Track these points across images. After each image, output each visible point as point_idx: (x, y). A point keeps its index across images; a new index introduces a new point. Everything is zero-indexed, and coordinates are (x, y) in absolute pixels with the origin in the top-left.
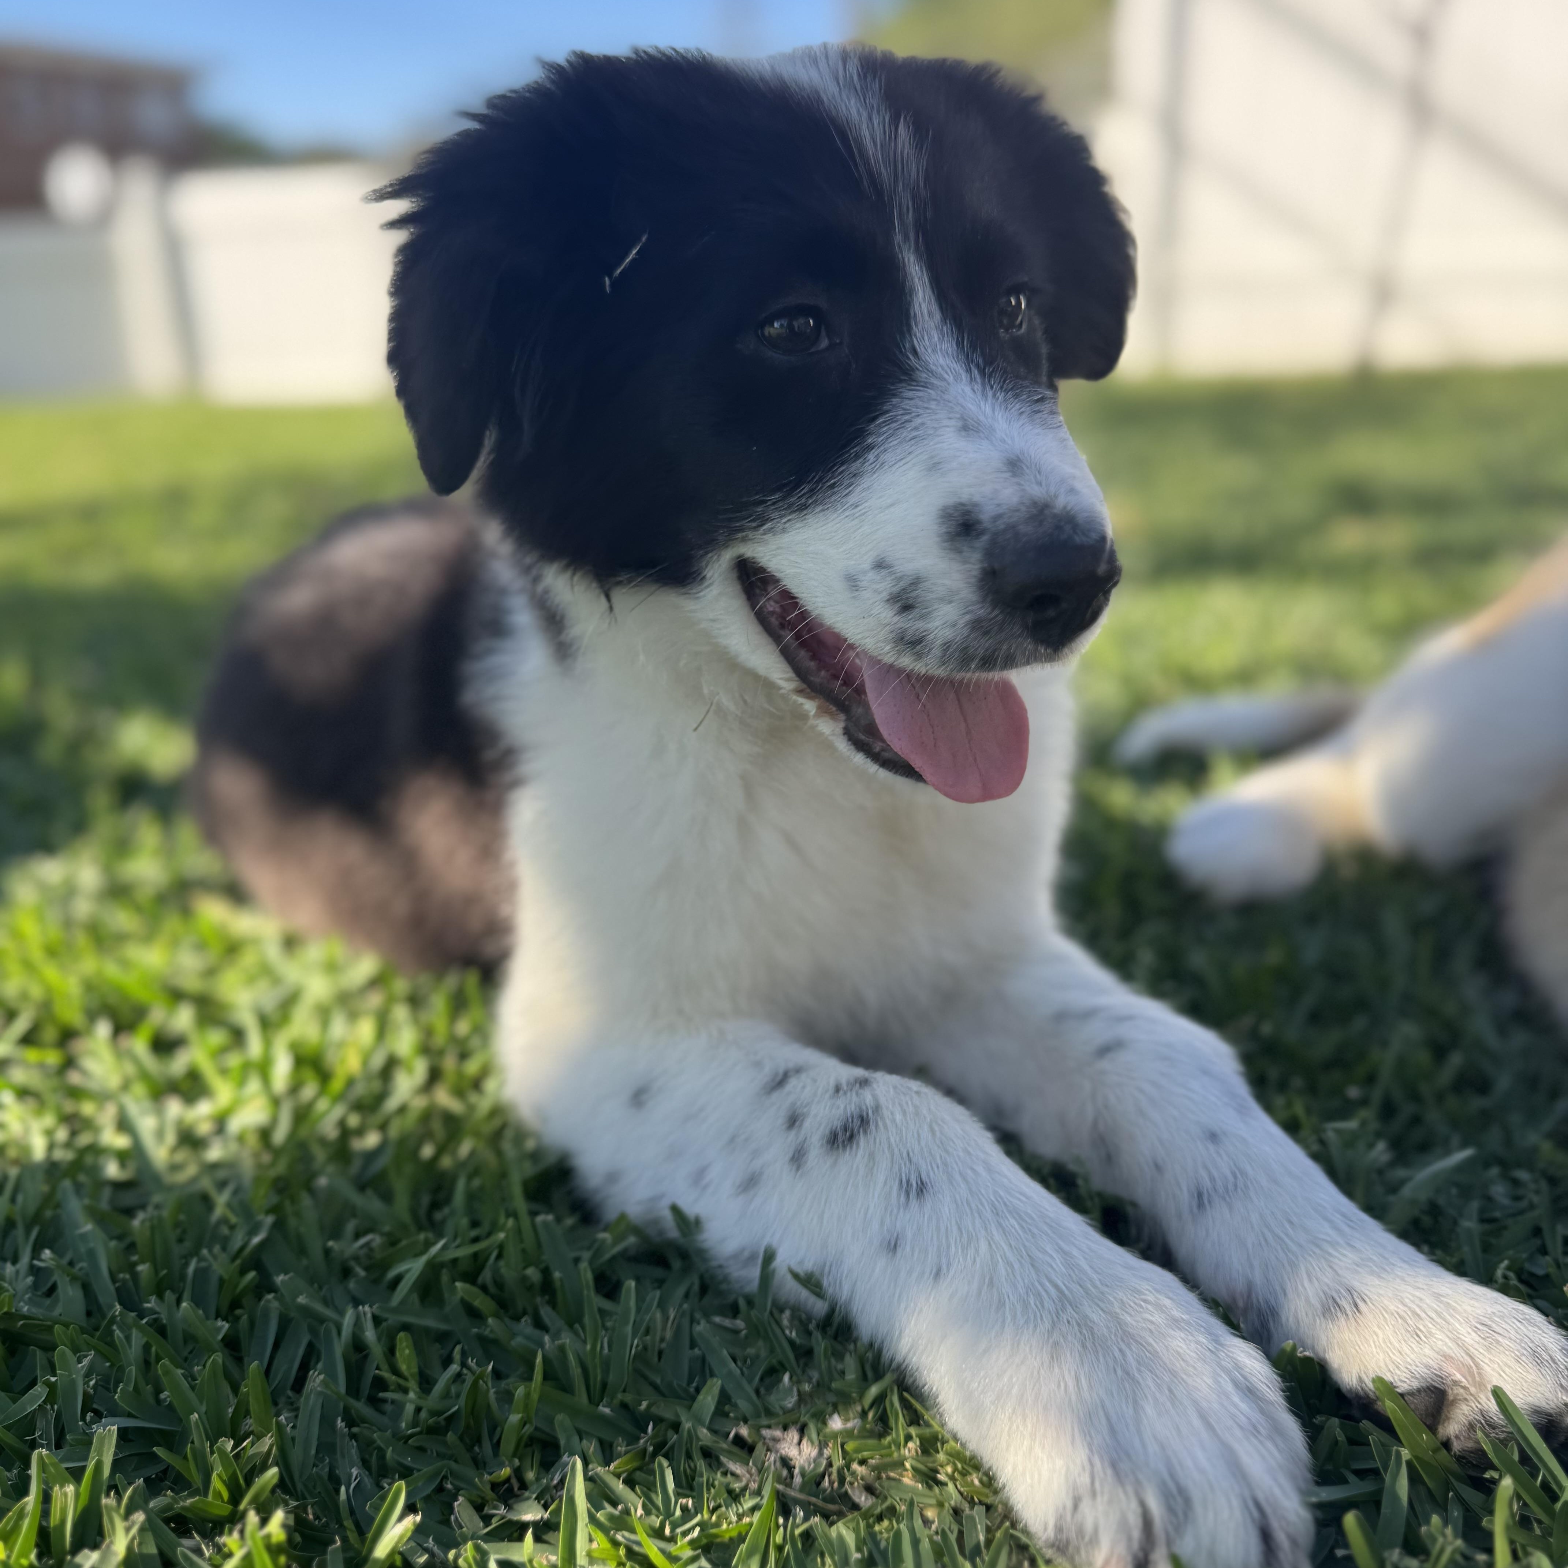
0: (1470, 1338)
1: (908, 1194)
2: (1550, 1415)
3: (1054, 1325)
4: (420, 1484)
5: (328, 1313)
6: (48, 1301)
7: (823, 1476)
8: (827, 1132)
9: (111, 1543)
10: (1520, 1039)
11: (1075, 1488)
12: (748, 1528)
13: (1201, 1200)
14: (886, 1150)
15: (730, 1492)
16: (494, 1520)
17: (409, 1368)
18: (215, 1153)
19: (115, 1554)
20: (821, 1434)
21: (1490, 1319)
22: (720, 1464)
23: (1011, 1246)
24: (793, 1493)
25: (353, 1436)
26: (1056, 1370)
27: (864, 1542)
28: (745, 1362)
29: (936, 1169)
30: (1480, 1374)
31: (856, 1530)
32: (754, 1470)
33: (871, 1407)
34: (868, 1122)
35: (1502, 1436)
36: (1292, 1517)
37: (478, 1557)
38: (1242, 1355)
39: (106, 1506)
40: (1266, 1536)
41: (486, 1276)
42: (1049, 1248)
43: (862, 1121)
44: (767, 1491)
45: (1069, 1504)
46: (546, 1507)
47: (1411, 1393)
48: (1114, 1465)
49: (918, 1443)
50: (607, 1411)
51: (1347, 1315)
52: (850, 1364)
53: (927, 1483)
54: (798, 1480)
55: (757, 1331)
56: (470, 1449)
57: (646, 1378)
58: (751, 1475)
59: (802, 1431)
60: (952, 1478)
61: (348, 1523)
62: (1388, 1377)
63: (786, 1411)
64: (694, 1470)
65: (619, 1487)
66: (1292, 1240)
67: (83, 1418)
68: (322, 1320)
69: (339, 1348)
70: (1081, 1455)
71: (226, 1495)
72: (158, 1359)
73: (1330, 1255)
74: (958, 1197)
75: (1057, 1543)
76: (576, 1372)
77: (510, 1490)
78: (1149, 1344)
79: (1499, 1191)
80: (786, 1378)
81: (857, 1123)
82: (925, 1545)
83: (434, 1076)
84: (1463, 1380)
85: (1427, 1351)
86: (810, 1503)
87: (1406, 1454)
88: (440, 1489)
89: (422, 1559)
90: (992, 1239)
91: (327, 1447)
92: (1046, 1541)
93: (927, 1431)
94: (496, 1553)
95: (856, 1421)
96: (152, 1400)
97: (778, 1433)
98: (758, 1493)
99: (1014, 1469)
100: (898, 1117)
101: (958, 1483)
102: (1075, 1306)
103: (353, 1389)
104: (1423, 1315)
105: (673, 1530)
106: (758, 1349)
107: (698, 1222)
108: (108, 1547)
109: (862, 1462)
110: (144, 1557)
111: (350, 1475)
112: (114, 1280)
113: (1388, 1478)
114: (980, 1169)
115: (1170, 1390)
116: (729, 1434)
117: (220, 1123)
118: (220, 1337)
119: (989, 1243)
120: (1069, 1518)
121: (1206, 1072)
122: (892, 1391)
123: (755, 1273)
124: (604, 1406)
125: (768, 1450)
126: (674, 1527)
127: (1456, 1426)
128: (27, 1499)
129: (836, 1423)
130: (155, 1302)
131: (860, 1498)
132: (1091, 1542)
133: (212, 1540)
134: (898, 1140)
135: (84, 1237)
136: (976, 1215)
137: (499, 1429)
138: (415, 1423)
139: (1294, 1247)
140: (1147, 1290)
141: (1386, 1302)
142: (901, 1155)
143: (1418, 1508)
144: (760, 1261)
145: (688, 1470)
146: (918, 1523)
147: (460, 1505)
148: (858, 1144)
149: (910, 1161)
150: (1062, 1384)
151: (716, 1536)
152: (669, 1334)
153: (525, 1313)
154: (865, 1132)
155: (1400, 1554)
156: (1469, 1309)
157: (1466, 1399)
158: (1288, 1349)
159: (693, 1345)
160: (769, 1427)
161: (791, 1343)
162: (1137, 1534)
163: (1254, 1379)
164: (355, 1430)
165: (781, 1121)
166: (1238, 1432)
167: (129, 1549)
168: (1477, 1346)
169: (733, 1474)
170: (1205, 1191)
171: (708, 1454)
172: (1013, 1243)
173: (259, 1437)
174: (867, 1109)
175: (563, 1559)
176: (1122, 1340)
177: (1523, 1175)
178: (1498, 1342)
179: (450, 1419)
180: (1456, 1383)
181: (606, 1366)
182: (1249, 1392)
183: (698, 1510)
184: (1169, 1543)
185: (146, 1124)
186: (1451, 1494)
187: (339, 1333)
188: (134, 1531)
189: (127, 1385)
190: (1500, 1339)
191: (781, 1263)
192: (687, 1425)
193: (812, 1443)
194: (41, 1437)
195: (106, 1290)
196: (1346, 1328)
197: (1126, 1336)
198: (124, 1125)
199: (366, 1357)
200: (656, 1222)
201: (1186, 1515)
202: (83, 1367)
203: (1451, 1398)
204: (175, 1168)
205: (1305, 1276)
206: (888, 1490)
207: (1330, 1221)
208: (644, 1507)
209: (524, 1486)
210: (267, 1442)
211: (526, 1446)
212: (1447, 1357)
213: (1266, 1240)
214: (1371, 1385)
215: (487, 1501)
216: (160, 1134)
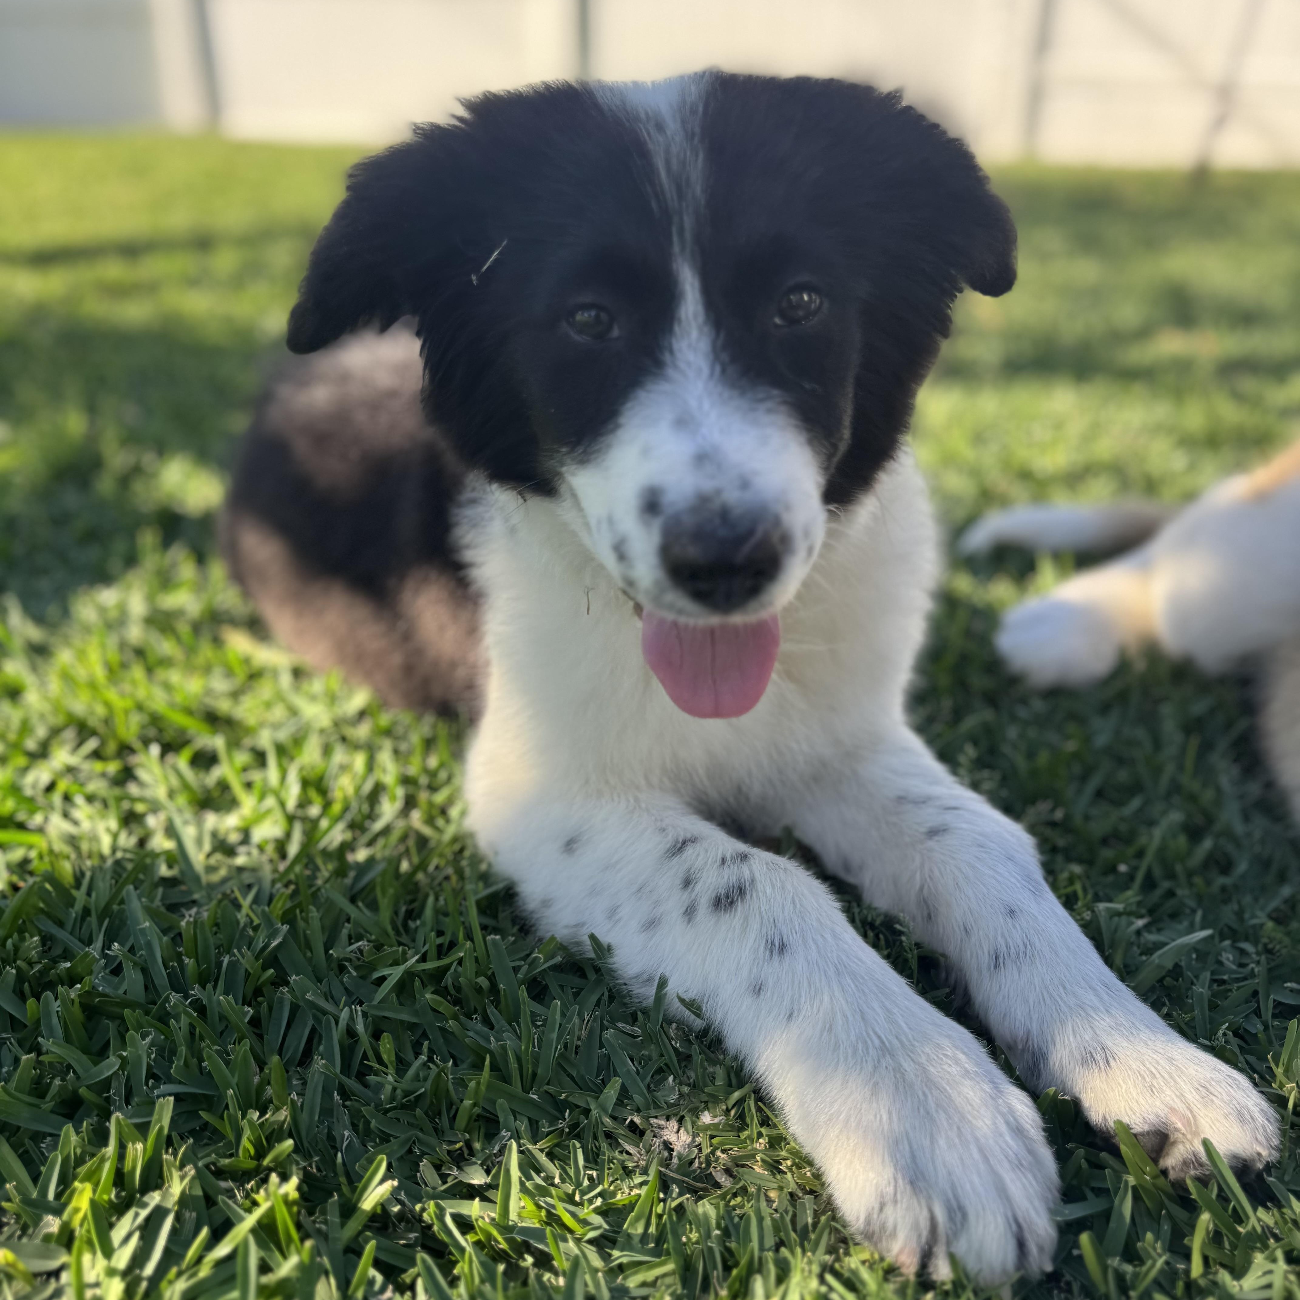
0: (1192, 1096)
1: (772, 952)
2: (1245, 1160)
3: (875, 1068)
4: (395, 1148)
5: (328, 1006)
6: (116, 979)
7: (695, 1158)
8: (714, 895)
9: (169, 1186)
10: (1260, 824)
11: (882, 1196)
12: (636, 1198)
13: (997, 961)
14: (757, 916)
15: (625, 1168)
16: (449, 1179)
17: (389, 1057)
18: (240, 860)
19: (172, 1195)
20: (695, 1127)
21: (1208, 1082)
22: (619, 1144)
23: (847, 1002)
24: (671, 1174)
25: (345, 1106)
26: (874, 1105)
27: (723, 1218)
28: (640, 1063)
29: (794, 934)
30: (1196, 1125)
31: (717, 1207)
32: (643, 1151)
33: (733, 1107)
34: (745, 893)
35: (1207, 1173)
36: (1042, 1232)
37: (438, 1212)
38: (1016, 1101)
39: (166, 1160)
40: (1021, 1245)
41: (448, 980)
42: (876, 1005)
43: (740, 893)
44: (652, 1171)
45: (877, 1206)
46: (488, 1172)
47: (1142, 1134)
48: (912, 1183)
49: (767, 1141)
50: (535, 1097)
51: (1100, 1068)
52: (720, 1073)
53: (772, 1171)
54: (675, 1161)
55: (650, 1038)
56: (432, 1120)
57: (565, 1071)
58: (641, 1155)
59: (681, 1121)
60: (790, 1169)
61: (343, 1180)
62: (1126, 1120)
63: (670, 1106)
64: (598, 1149)
65: (543, 1159)
66: (1065, 1003)
67: (147, 1084)
68: (324, 1012)
69: (337, 1034)
70: (888, 1172)
71: (252, 1151)
72: (202, 1039)
73: (1092, 1017)
74: (809, 958)
75: (865, 1232)
76: (514, 1065)
77: (462, 1154)
78: (946, 1090)
79: (1228, 958)
80: (671, 1079)
81: (736, 892)
82: (768, 1222)
83: (410, 803)
84: (1183, 1129)
85: (1158, 1103)
86: (683, 1182)
87: (1131, 1180)
88: (410, 1151)
89: (396, 1209)
90: (833, 994)
91: (327, 1112)
92: (858, 1229)
93: (775, 1132)
94: (451, 1208)
95: (721, 1118)
96: (197, 1071)
97: (662, 1122)
98: (645, 1172)
99: (838, 1174)
100: (769, 890)
101: (795, 1175)
102: (892, 1056)
103: (346, 1068)
104: (1158, 1075)
105: (581, 1198)
106: (651, 1051)
107: (609, 948)
108: (167, 1189)
109: (724, 1151)
110: (193, 1198)
111: (344, 1135)
112: (166, 967)
113: (1117, 1202)
114: (828, 937)
115: (959, 1128)
116: (626, 1119)
117: (246, 834)
118: (246, 1021)
119: (831, 998)
120: (875, 1216)
121: (1010, 859)
122: (750, 1098)
123: (652, 991)
124: (533, 1094)
125: (655, 1136)
126: (583, 1193)
127: (1173, 1161)
128: (107, 1149)
129: (706, 1118)
130: (198, 989)
131: (721, 1179)
132: (890, 1235)
133: (243, 1186)
134: (767, 909)
135: (143, 931)
136: (822, 973)
137: (454, 1107)
138: (392, 1098)
139: (1064, 1008)
140: (948, 1046)
141: (1131, 1062)
142: (768, 919)
143: (1138, 1221)
144: (656, 983)
145: (594, 1149)
146: (763, 1204)
147: (424, 1164)
148: (736, 910)
149: (775, 926)
150: (878, 1116)
151: (613, 1204)
152: (584, 1035)
153: (476, 1011)
154: (743, 900)
155: (1120, 1260)
156: (1194, 1072)
157: (1183, 1142)
158: (1052, 1093)
159: (601, 1046)
160: (656, 1117)
161: (675, 1049)
162: (925, 1233)
163: (1023, 1121)
164: (348, 1103)
165: (678, 881)
166: (1006, 1165)
167: (183, 1193)
168: (1196, 1102)
169: (628, 1153)
170: (1002, 956)
171: (609, 1135)
172: (849, 1000)
173: (277, 1109)
174: (745, 881)
175: (500, 1214)
176: (926, 1085)
177: (1247, 946)
178: (1212, 1101)
179: (418, 1098)
180: (1177, 1130)
181: (536, 1060)
182: (1018, 1131)
183: (601, 1181)
184: (948, 1243)
185: (189, 833)
186: (1164, 1212)
187: (337, 1023)
188: (186, 1181)
189: (178, 1060)
190: (1214, 1098)
191: (672, 989)
192: (594, 1113)
193: (688, 1133)
194: (114, 1094)
195: (161, 976)
196: (1098, 1078)
197: (929, 1082)
198: (171, 831)
199: (356, 1042)
200: (578, 944)
201: (962, 1225)
202: (146, 1044)
203: (1172, 1140)
204: (210, 869)
205: (1071, 1032)
206: (742, 1176)
207: (1094, 990)
208: (561, 1175)
209: (472, 1153)
210: (284, 1114)
211: (476, 1120)
212: (1172, 1109)
213: (1044, 1000)
214: (1112, 1125)
215: (444, 1163)
216: (199, 842)
